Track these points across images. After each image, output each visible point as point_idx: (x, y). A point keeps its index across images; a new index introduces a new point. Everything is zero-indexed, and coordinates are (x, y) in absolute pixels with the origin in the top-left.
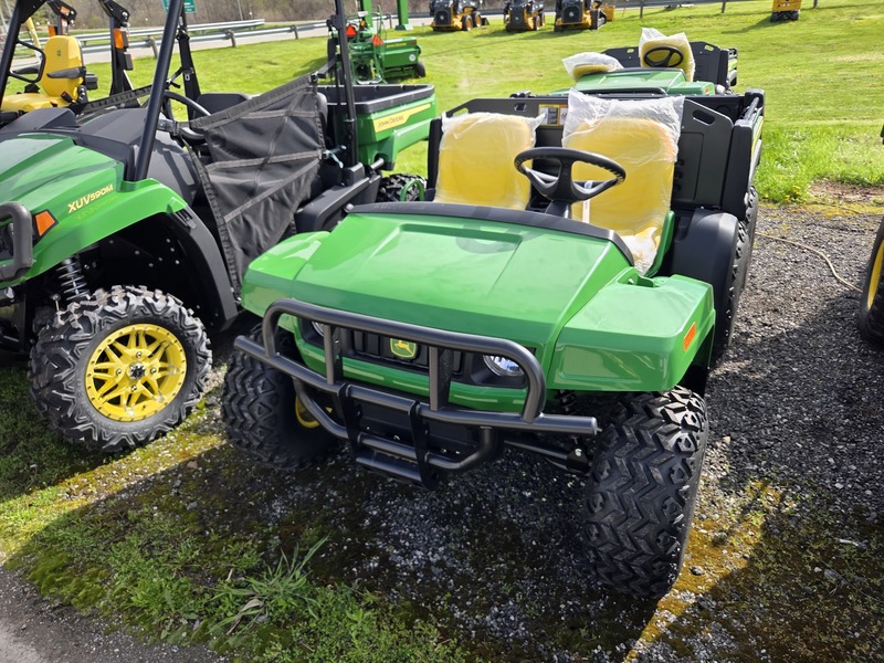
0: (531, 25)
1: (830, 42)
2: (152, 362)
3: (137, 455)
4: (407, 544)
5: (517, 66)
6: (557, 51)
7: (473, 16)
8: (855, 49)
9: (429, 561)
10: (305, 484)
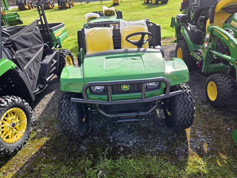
0: (51, 7)
1: (128, 10)
2: (16, 121)
3: (19, 153)
4: (126, 141)
5: (52, 19)
6: (62, 15)
7: (32, 5)
8: (134, 11)
9: (134, 143)
10: (86, 139)
